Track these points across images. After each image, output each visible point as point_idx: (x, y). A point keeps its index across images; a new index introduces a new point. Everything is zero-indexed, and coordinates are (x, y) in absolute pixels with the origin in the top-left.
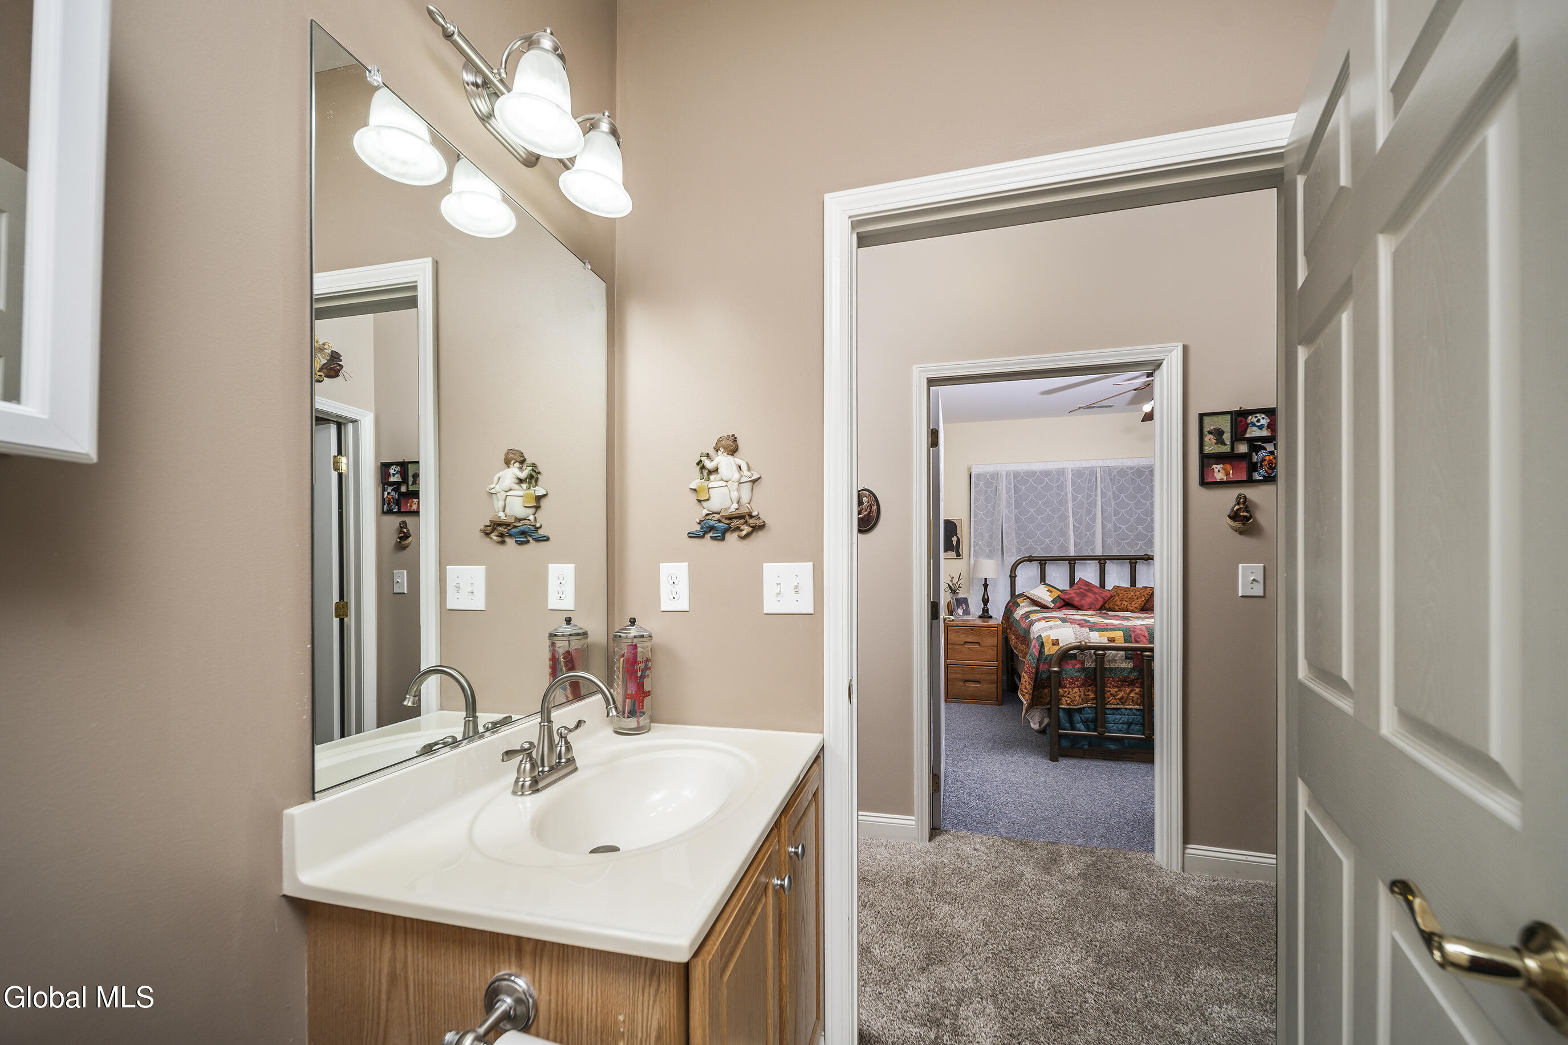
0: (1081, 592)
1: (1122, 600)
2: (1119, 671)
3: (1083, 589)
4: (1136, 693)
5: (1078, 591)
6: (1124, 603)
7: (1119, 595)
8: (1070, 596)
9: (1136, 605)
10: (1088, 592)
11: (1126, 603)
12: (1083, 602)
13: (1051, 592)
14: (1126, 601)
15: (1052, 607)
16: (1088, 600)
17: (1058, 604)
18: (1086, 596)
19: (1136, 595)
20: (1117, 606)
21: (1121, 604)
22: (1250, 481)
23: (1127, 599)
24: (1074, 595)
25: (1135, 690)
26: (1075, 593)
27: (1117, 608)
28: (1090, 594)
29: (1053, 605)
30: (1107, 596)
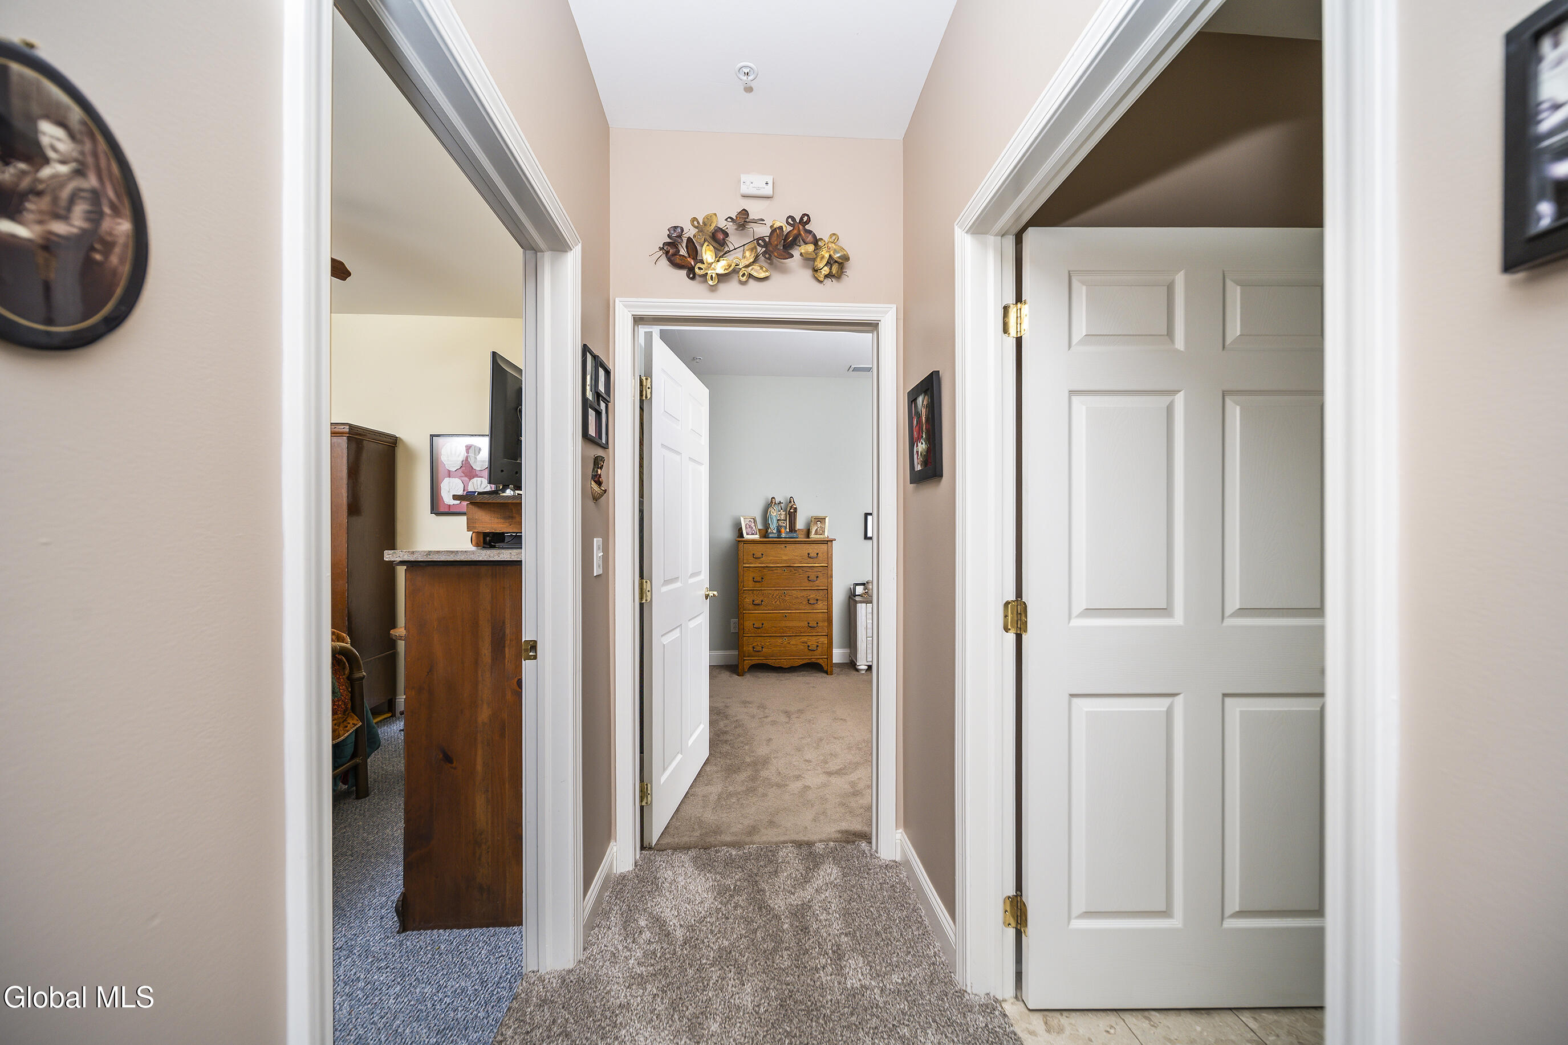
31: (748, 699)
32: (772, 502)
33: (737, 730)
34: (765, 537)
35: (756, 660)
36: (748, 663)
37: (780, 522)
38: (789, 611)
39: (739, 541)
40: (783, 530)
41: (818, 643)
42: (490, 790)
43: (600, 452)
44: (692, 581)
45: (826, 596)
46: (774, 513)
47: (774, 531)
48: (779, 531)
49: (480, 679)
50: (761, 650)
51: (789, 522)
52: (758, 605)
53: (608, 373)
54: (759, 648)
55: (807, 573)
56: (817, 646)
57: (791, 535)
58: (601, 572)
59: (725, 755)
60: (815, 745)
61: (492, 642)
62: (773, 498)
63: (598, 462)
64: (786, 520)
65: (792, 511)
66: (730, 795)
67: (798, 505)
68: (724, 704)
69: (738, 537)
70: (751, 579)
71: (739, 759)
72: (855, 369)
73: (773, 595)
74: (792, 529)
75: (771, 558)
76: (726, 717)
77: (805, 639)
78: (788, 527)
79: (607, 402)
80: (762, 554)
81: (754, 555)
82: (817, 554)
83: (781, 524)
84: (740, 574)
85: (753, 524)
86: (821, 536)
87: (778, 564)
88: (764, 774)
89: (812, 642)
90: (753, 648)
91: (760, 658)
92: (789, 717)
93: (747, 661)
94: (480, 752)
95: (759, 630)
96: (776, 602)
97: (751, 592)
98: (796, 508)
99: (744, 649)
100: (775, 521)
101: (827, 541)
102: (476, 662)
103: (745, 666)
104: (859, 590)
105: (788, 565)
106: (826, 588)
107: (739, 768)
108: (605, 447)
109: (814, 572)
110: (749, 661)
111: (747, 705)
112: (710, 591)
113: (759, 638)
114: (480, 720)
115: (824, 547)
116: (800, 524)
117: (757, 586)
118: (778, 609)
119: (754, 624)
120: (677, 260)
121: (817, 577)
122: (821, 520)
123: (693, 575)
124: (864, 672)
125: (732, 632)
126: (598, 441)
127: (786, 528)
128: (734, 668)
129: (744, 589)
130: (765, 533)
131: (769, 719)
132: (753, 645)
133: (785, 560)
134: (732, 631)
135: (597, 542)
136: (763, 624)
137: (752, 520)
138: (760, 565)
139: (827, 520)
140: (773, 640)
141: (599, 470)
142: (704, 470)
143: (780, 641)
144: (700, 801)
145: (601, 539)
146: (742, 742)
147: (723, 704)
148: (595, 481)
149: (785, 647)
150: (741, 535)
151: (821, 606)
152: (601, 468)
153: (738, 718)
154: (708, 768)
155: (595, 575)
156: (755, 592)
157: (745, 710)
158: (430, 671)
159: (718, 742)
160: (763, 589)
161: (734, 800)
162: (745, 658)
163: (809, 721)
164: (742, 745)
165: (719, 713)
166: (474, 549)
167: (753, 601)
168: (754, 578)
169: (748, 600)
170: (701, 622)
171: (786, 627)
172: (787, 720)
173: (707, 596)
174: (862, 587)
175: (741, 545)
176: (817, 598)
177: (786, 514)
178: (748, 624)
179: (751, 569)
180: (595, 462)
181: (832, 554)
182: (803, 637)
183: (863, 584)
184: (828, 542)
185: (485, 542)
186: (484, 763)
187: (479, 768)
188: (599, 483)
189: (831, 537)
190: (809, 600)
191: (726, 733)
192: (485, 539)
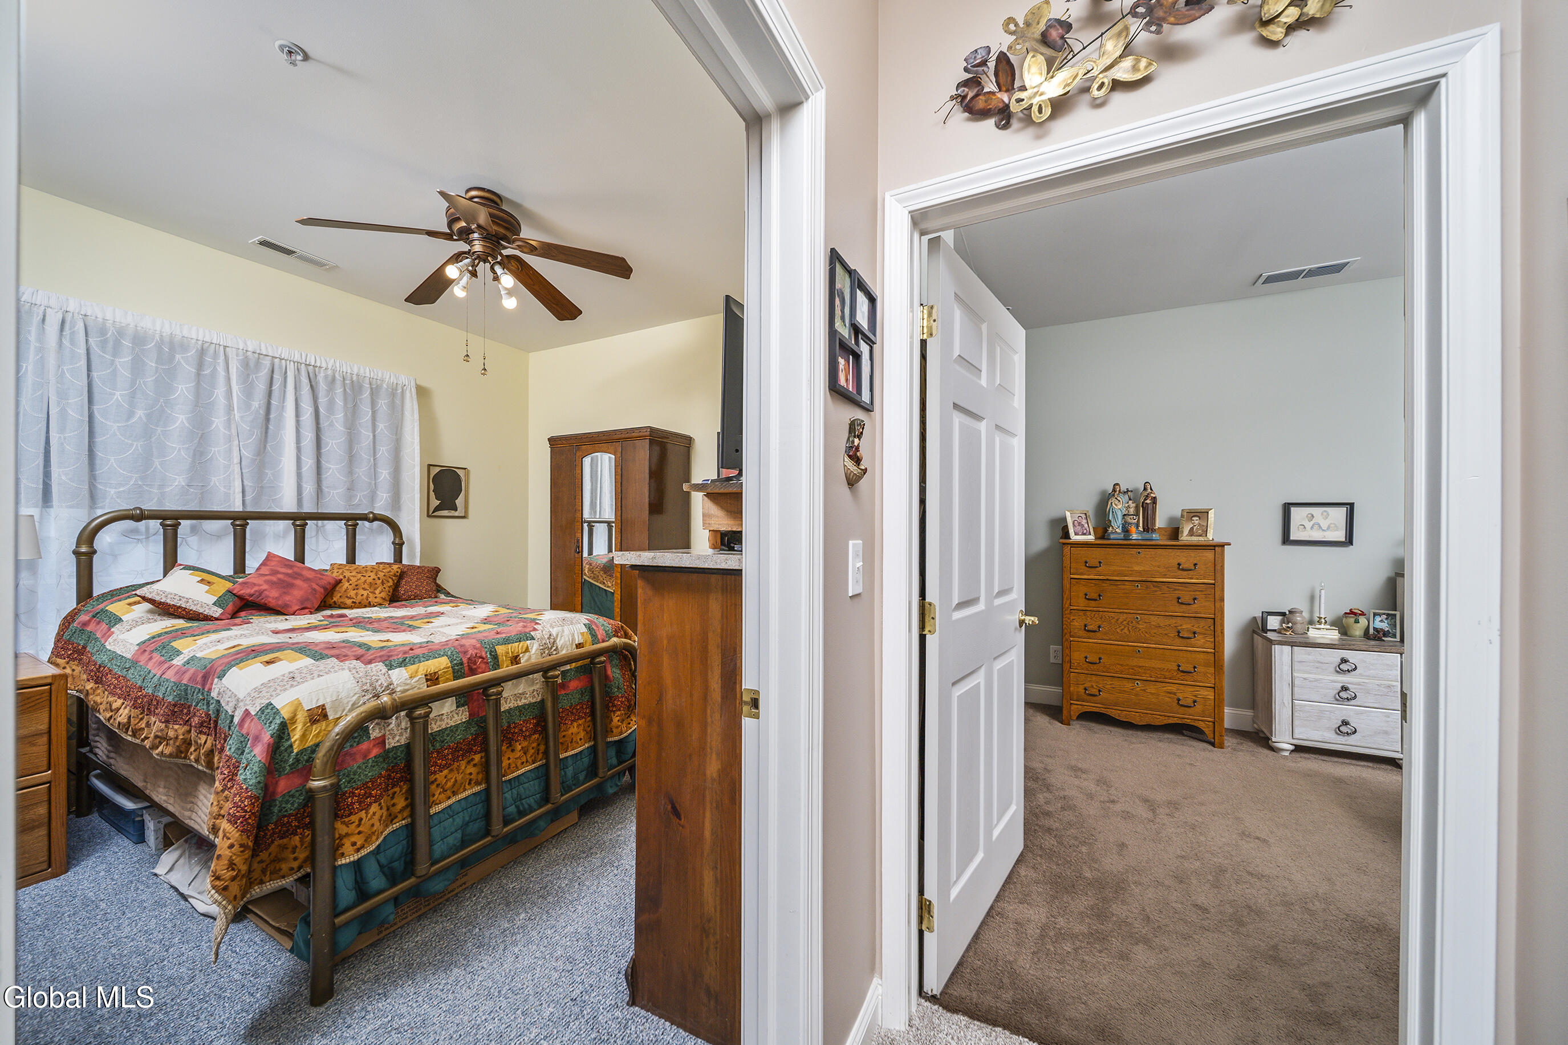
0: (279, 579)
1: (357, 587)
2: (448, 735)
3: (283, 573)
4: (475, 765)
5: (274, 579)
6: (361, 592)
7: (349, 580)
8: (256, 588)
9: (383, 595)
10: (296, 578)
11: (365, 593)
12: (287, 598)
13: (209, 583)
14: (364, 589)
15: (217, 615)
16: (297, 594)
17: (230, 607)
18: (291, 586)
19: (379, 579)
20: (350, 598)
21: (357, 594)
23: (366, 586)
24: (265, 587)
25: (473, 759)
26: (267, 582)
27: (349, 602)
28: (298, 582)
29: (220, 611)
30: (330, 583)
31: (1080, 765)
32: (1114, 490)
33: (1066, 813)
34: (1103, 538)
35: (1090, 707)
36: (1076, 709)
37: (1128, 519)
38: (1145, 645)
39: (1064, 544)
40: (1133, 529)
41: (1195, 696)
42: (719, 866)
43: (859, 415)
44: (997, 602)
45: (1212, 628)
46: (1119, 507)
47: (1119, 531)
48: (1126, 530)
49: (709, 720)
50: (1097, 693)
51: (1143, 518)
52: (1095, 631)
53: (872, 300)
54: (1094, 691)
55: (1177, 592)
56: (1195, 702)
57: (1147, 536)
58: (859, 590)
59: (1050, 855)
60: (1210, 877)
61: (722, 675)
62: (1117, 484)
63: (855, 429)
64: (1137, 514)
65: (1148, 501)
66: (1061, 936)
67: (1156, 493)
68: (1043, 766)
69: (1061, 538)
70: (1082, 595)
71: (1073, 868)
72: (1270, 280)
73: (1118, 620)
74: (1148, 527)
75: (1116, 568)
76: (1048, 787)
77: (1173, 688)
78: (1141, 525)
79: (871, 343)
80: (1100, 562)
81: (1086, 562)
82: (1195, 565)
83: (1130, 521)
84: (1065, 588)
85: (1085, 521)
86: (1201, 538)
87: (1125, 576)
88: (1118, 910)
89: (1186, 695)
90: (1085, 689)
91: (1096, 705)
92: (1154, 811)
93: (1076, 706)
94: (708, 814)
95: (1096, 667)
96: (1122, 630)
97: (1081, 613)
98: (1155, 498)
99: (1071, 689)
100: (1120, 517)
101: (1215, 546)
102: (705, 698)
103: (1072, 713)
104: (1273, 622)
105: (1144, 579)
106: (1213, 616)
107: (1073, 886)
108: (868, 409)
109: (1190, 591)
110: (1080, 707)
111: (1079, 774)
112: (1026, 615)
113: (1094, 678)
114: (708, 773)
115: (1209, 555)
116: (1160, 522)
117: (1091, 605)
118: (1126, 640)
119: (1086, 658)
120: (980, 103)
121: (1195, 599)
122: (1203, 514)
123: (1002, 593)
124: (1287, 754)
125: (1051, 662)
126: (857, 397)
127: (1138, 526)
128: (1055, 712)
129: (1072, 607)
130: (1103, 530)
131: (1118, 807)
132: (1085, 685)
133: (1139, 572)
134: (1052, 660)
135: (854, 546)
136: (1100, 659)
137: (1084, 516)
138: (1096, 577)
139: (1211, 514)
140: (1117, 683)
141: (856, 441)
142: (1018, 445)
143: (1128, 685)
144: (1011, 929)
145: (861, 542)
146: (1076, 838)
147: (1041, 765)
148: (850, 457)
149: (1137, 695)
150: (1066, 535)
151: (1202, 644)
152: (859, 437)
153: (1066, 793)
154: (1023, 871)
155: (850, 595)
156: (1088, 613)
157: (1077, 782)
158: (660, 700)
159: (1037, 828)
160: (1101, 609)
161: (1068, 947)
162: (1072, 702)
163: (1193, 827)
164: (1076, 843)
165: (1036, 780)
166: (711, 551)
167: (1085, 626)
168: (1086, 595)
169: (1077, 623)
170: (1013, 660)
171: (1140, 667)
172: (1150, 815)
173: (1022, 622)
174: (1280, 618)
175: (1067, 549)
176: (1195, 629)
177: (1137, 508)
178: (1077, 656)
179: (1082, 582)
180: (850, 428)
181: (1223, 567)
182: (1168, 684)
183: (1283, 614)
184: (1218, 548)
185: (722, 544)
186: (712, 830)
187: (707, 833)
188: (857, 461)
189: (1219, 540)
190: (1179, 632)
191: (1048, 814)
192: (722, 539)
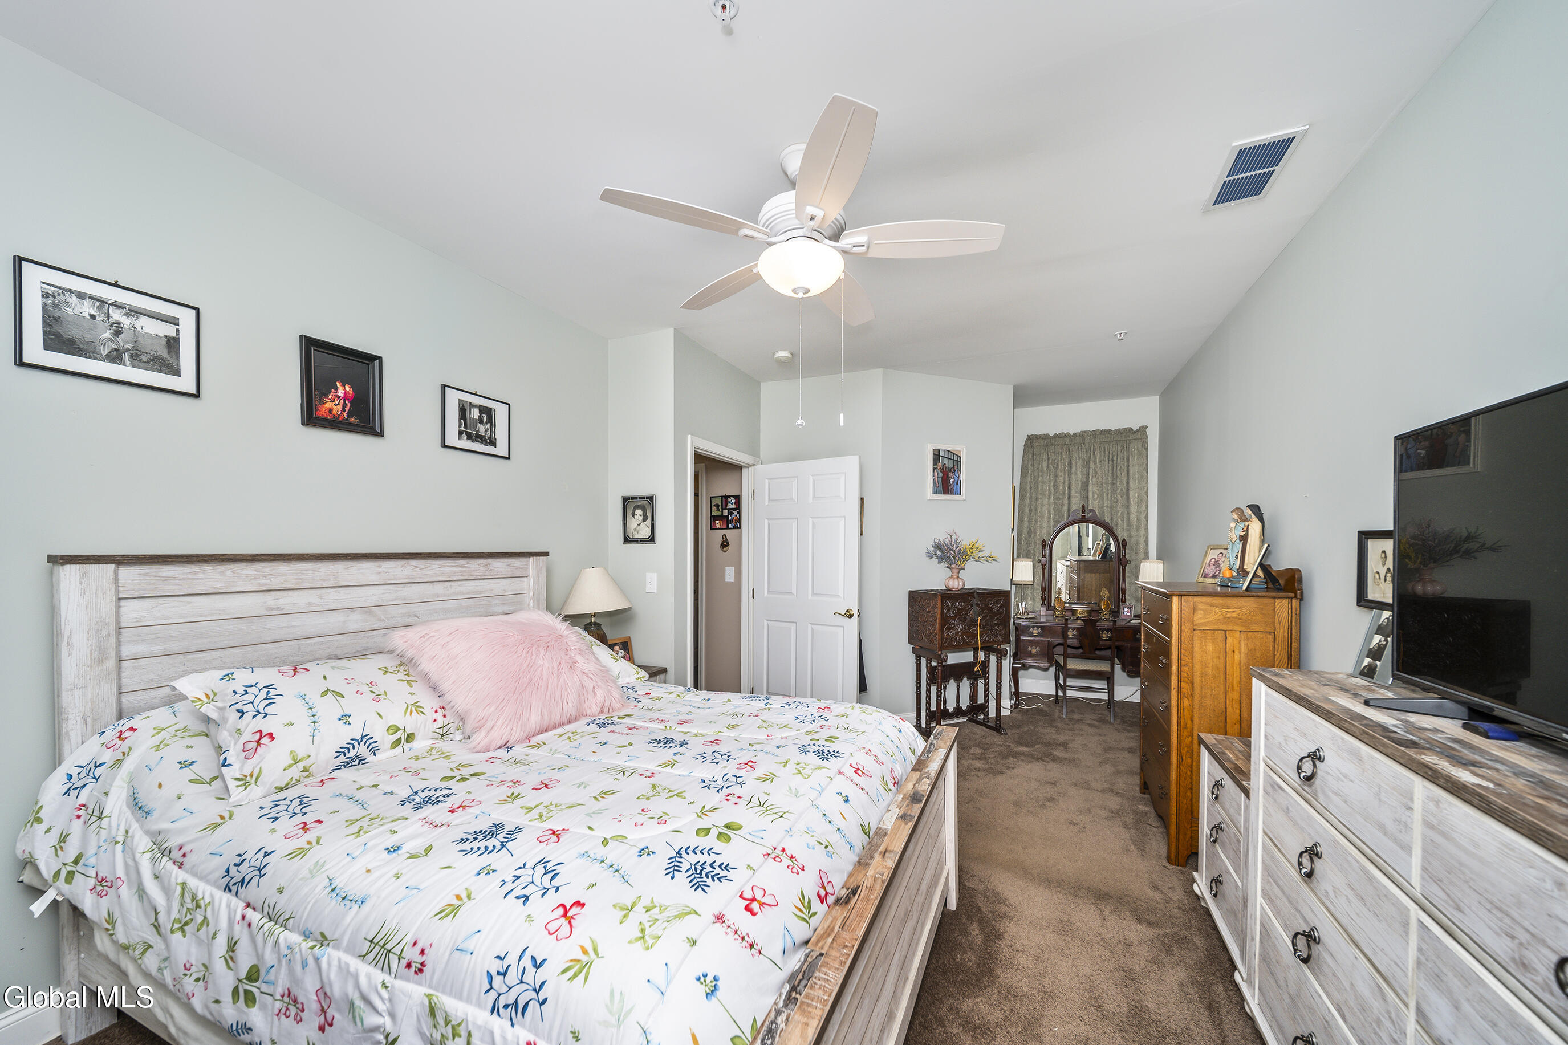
22: (728, 528)
135: (729, 568)
145: (733, 567)
